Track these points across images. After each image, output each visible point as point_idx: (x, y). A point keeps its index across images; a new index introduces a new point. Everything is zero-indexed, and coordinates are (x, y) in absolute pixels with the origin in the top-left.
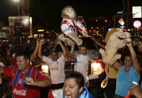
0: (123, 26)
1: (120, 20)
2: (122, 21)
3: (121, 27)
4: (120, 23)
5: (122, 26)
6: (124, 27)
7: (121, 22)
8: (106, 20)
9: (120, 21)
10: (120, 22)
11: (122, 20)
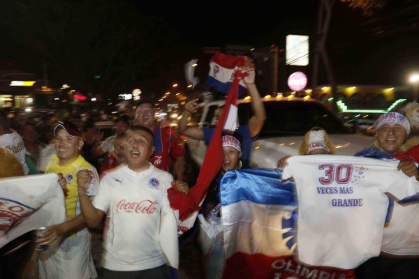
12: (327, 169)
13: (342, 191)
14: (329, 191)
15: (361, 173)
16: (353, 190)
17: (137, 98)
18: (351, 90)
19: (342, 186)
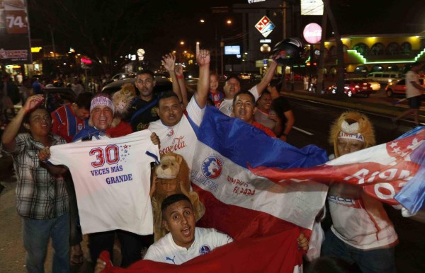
0: (268, 38)
1: (260, 21)
2: (265, 24)
3: (262, 41)
4: (261, 29)
5: (264, 38)
6: (269, 41)
7: (262, 26)
8: (230, 20)
9: (260, 24)
10: (259, 26)
11: (265, 21)
12: (97, 153)
13: (113, 170)
14: (101, 172)
15: (126, 151)
16: (123, 167)
17: (141, 58)
18: (372, 40)
19: (113, 166)
